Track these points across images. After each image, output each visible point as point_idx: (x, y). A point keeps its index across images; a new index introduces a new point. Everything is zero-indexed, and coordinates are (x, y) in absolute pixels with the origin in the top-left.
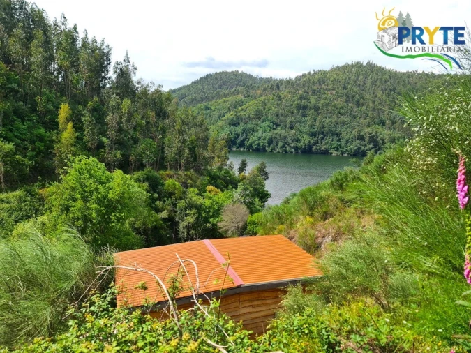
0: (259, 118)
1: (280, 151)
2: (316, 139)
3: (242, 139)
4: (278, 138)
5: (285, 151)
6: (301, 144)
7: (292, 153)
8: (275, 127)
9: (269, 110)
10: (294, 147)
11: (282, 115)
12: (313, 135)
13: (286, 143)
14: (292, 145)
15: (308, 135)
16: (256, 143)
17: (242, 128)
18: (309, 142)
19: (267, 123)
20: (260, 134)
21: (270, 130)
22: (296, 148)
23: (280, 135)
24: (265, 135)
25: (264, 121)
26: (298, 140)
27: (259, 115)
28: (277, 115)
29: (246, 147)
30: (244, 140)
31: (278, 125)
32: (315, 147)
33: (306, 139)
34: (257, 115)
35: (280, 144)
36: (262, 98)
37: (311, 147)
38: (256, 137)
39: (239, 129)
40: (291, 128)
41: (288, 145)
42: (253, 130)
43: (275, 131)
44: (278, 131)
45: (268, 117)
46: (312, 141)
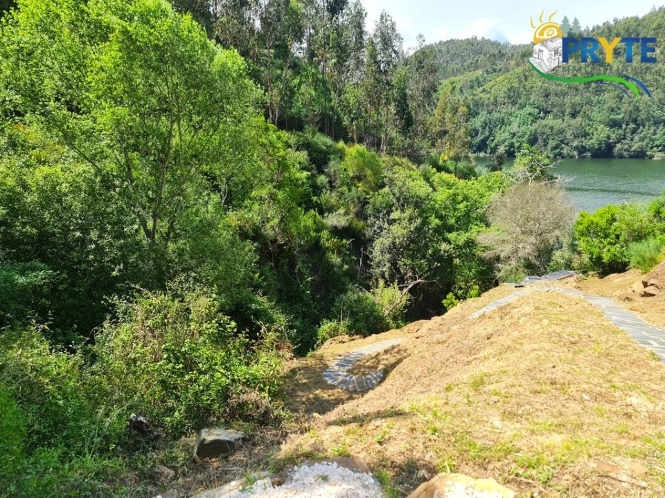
0: (514, 103)
1: (552, 156)
2: (621, 132)
3: (483, 137)
4: (549, 132)
5: (560, 154)
6: (593, 141)
7: (572, 157)
8: (542, 115)
9: (532, 87)
10: (576, 148)
11: (556, 94)
12: (615, 124)
13: (562, 142)
14: (575, 144)
15: (607, 125)
16: (506, 143)
17: (483, 119)
18: (609, 137)
19: (529, 109)
20: (514, 127)
21: (532, 121)
22: (582, 150)
23: (552, 128)
24: (523, 128)
25: (522, 107)
26: (586, 135)
27: (513, 97)
28: (547, 96)
29: (489, 151)
30: (486, 138)
31: (547, 112)
32: (619, 146)
33: (601, 133)
34: (509, 97)
35: (551, 143)
36: (519, 70)
37: (610, 147)
38: (507, 134)
39: (477, 122)
40: (574, 115)
41: (567, 144)
42: (503, 122)
43: (544, 122)
44: (550, 121)
45: (529, 99)
46: (613, 136)
